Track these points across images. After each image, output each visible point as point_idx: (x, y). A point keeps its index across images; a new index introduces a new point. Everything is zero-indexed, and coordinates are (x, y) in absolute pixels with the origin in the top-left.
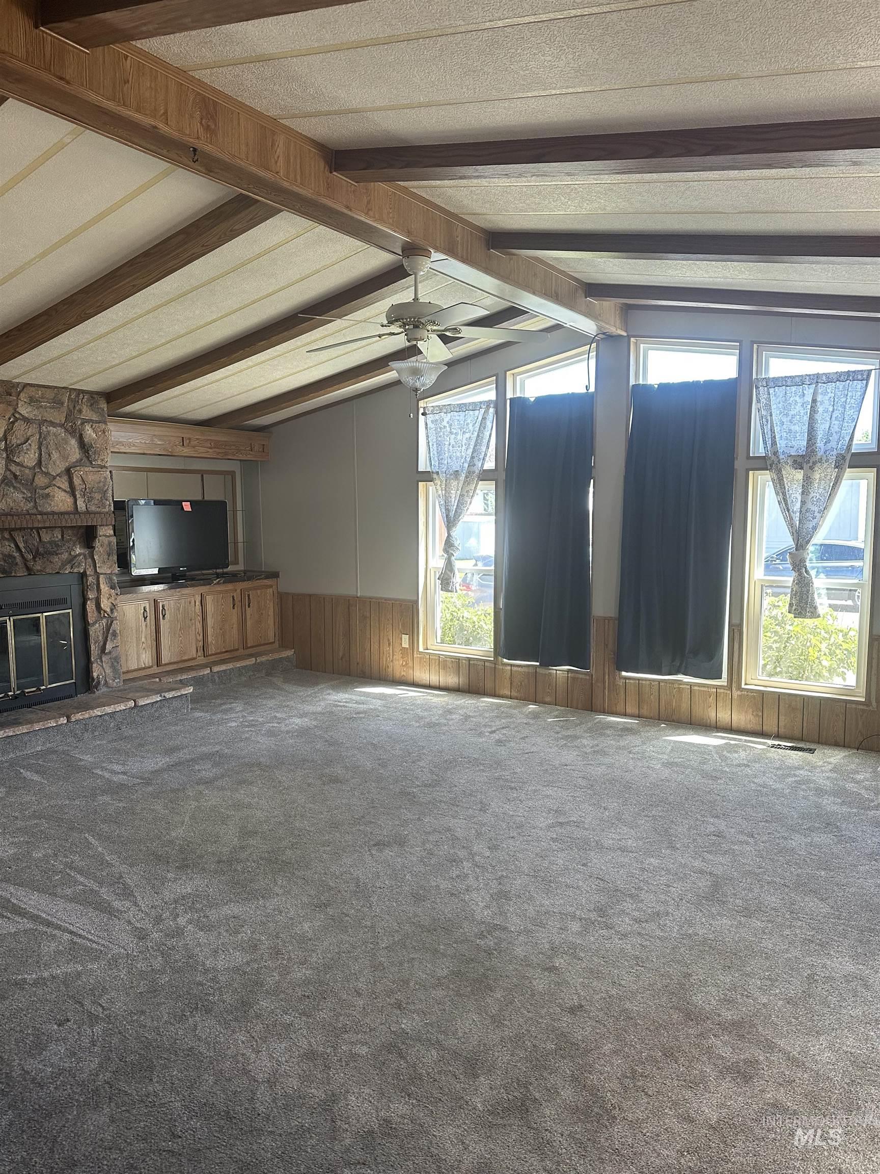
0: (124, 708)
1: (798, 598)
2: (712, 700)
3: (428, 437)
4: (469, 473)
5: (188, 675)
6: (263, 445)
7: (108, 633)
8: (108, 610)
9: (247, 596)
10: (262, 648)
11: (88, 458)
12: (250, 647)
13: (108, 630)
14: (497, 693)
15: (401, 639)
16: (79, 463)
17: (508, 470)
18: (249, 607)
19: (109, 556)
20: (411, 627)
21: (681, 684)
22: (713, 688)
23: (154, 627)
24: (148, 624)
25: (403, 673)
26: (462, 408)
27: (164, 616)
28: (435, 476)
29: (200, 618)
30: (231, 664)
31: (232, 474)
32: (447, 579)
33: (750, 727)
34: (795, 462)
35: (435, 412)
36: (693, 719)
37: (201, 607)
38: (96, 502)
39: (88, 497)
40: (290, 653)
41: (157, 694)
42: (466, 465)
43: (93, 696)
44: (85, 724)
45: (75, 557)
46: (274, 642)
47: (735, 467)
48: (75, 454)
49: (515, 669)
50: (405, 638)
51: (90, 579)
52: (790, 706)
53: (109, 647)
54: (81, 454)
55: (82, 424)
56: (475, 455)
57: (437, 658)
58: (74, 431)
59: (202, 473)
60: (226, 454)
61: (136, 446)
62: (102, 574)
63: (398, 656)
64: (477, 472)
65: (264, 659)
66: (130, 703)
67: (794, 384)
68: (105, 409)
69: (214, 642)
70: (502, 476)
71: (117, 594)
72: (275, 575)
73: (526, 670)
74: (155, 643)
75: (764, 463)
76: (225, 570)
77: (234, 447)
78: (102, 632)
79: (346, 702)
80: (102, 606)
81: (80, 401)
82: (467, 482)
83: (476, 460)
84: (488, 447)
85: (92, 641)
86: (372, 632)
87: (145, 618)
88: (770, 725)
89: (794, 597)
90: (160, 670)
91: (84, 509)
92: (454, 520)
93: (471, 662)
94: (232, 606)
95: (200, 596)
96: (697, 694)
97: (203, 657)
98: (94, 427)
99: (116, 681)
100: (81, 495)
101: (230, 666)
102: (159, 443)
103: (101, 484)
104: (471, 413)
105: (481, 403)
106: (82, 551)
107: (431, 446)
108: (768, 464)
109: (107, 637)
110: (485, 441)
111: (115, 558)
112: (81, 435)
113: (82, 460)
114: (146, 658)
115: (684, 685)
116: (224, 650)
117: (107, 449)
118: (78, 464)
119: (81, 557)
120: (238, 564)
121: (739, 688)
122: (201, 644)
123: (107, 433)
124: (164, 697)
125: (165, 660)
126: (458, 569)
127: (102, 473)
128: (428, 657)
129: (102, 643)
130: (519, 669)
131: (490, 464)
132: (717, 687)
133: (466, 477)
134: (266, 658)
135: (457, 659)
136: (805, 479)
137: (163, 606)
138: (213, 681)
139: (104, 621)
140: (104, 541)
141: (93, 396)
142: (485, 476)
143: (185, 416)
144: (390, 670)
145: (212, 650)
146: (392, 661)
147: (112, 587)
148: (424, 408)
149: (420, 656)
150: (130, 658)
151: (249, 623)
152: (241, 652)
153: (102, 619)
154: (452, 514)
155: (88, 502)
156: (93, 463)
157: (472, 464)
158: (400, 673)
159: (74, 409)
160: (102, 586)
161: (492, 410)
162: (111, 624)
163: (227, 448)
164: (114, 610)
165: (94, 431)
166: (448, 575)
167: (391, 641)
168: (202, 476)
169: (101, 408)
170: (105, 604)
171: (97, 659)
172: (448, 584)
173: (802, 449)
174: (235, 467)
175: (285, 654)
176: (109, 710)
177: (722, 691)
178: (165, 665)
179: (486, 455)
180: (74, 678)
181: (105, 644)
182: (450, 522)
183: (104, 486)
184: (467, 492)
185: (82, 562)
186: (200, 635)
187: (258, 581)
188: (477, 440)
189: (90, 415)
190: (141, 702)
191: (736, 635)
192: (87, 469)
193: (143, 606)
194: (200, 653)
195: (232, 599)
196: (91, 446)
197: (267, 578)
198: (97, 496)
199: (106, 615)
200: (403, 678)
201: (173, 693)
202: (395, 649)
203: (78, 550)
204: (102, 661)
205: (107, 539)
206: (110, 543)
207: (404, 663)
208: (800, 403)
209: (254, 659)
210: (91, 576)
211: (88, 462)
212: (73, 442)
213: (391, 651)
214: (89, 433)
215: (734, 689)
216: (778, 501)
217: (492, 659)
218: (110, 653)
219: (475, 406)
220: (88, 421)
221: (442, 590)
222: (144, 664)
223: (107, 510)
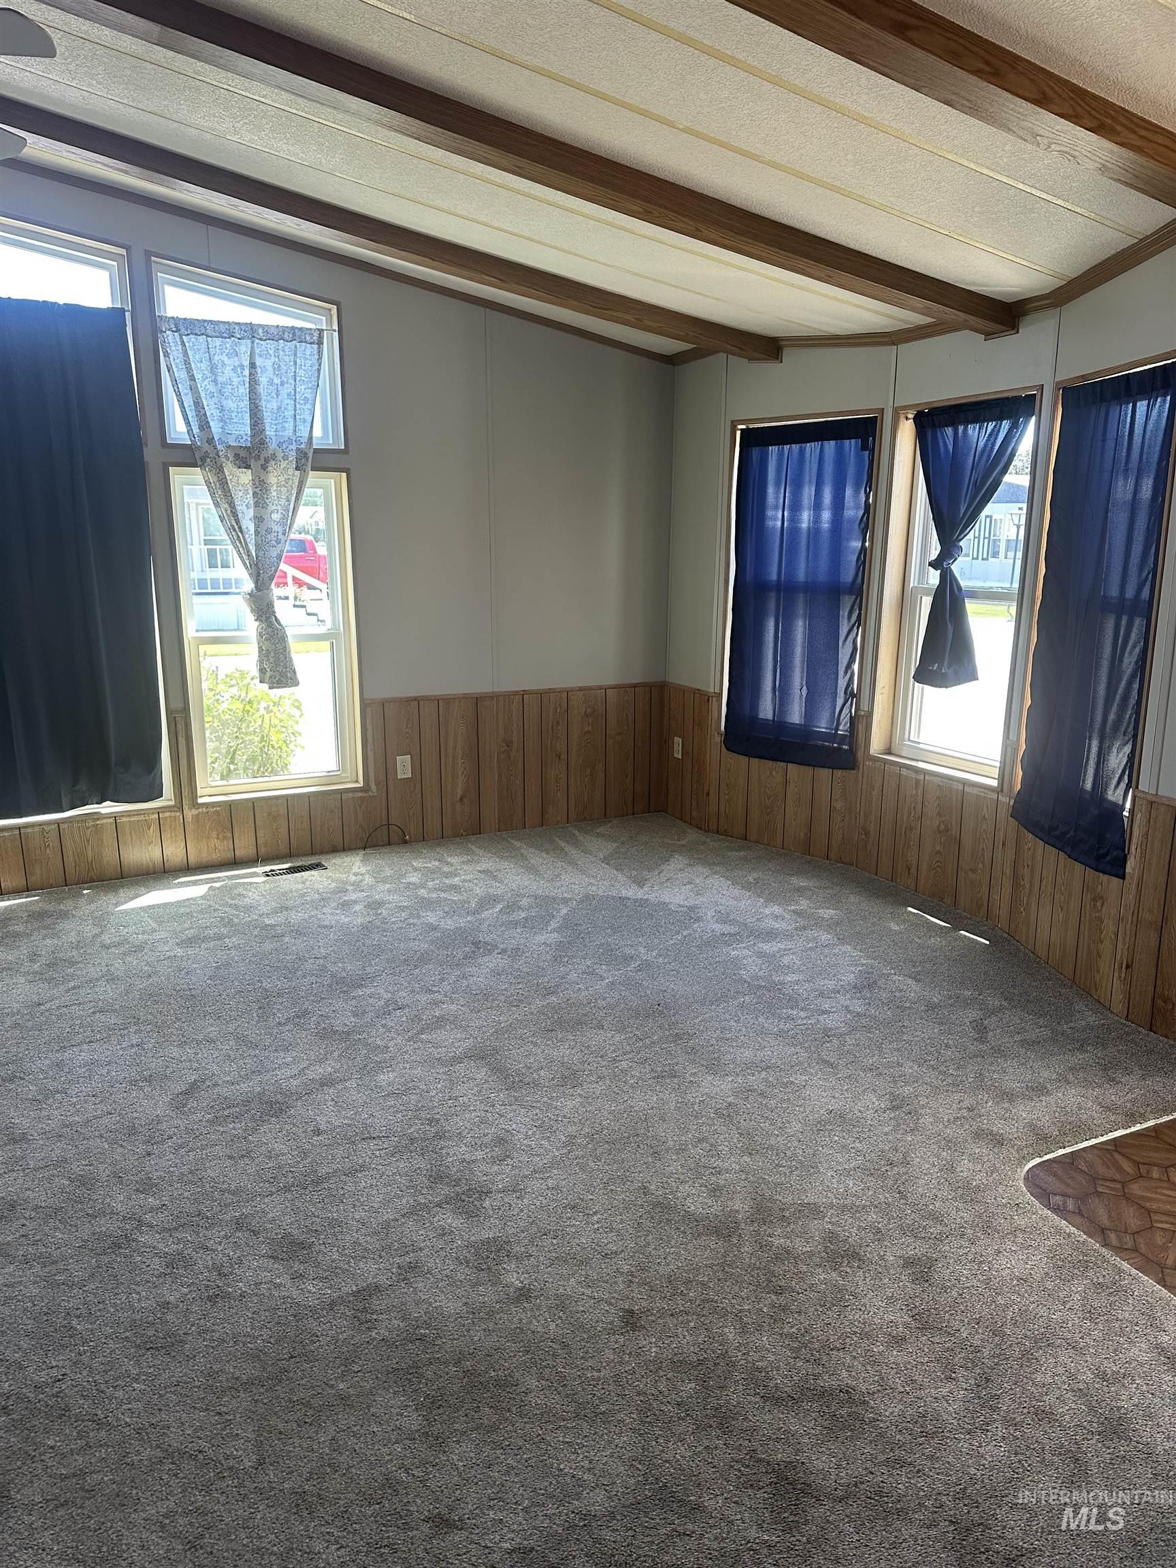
1: (272, 660)
2: (154, 828)
21: (98, 819)
22: (153, 813)
33: (216, 857)
34: (237, 456)
36: (125, 869)
47: (145, 460)
52: (270, 814)
67: (217, 334)
75: (189, 456)
88: (244, 847)
89: (265, 659)
96: (127, 829)
108: (197, 458)
115: (104, 818)
121: (195, 804)
132: (159, 811)
136: (257, 484)
173: (245, 437)
177: (167, 814)
191: (179, 726)
208: (230, 365)
215: (186, 807)
216: (220, 516)
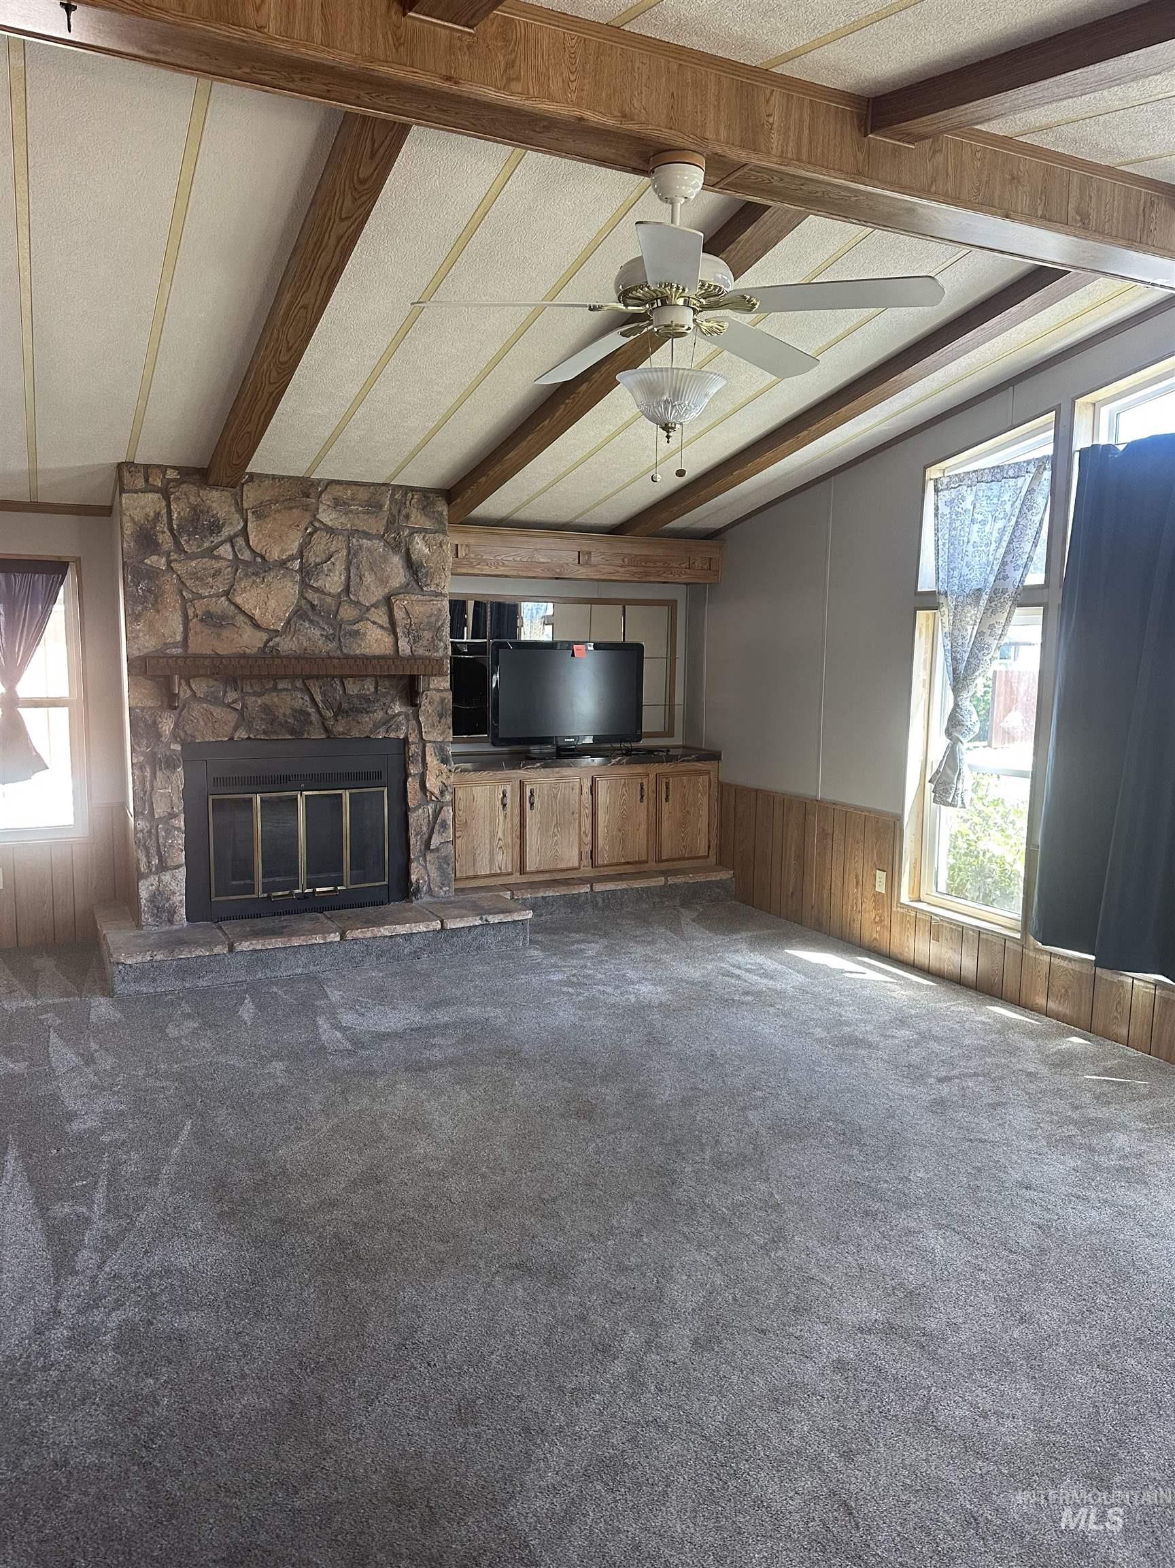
0: (425, 930)
3: (937, 530)
4: (996, 593)
5: (556, 892)
6: (711, 559)
7: (435, 822)
8: (437, 792)
9: (664, 785)
10: (686, 864)
11: (417, 582)
12: (666, 860)
13: (435, 818)
14: (1023, 1001)
15: (875, 876)
16: (405, 589)
17: (1066, 586)
18: (667, 800)
19: (440, 718)
20: (890, 861)
23: (518, 819)
24: (509, 814)
25: (874, 935)
26: (998, 473)
27: (532, 804)
28: (942, 599)
29: (589, 812)
30: (624, 882)
31: (672, 605)
32: (945, 783)
35: (952, 485)
37: (590, 796)
38: (425, 643)
39: (414, 636)
40: (725, 875)
41: (478, 915)
42: (992, 579)
43: (407, 906)
44: (367, 944)
45: (394, 716)
46: (707, 857)
48: (397, 574)
49: (1056, 961)
50: (881, 876)
51: (413, 747)
53: (435, 842)
54: (408, 577)
55: (411, 534)
56: (1008, 559)
57: (928, 918)
58: (399, 545)
59: (624, 603)
60: (647, 574)
61: (507, 566)
62: (430, 742)
63: (868, 905)
64: (1011, 589)
65: (680, 880)
66: (434, 923)
68: (445, 513)
69: (607, 848)
70: (1057, 597)
71: (450, 771)
72: (715, 756)
73: (1077, 967)
74: (518, 841)
76: (634, 745)
77: (661, 564)
78: (426, 821)
79: (747, 970)
80: (427, 785)
81: (408, 502)
82: (991, 610)
83: (1009, 569)
84: (1035, 544)
85: (412, 831)
86: (834, 859)
87: (504, 805)
90: (524, 879)
91: (408, 652)
92: (965, 679)
93: (981, 936)
94: (639, 798)
95: (590, 780)
97: (590, 868)
98: (427, 538)
99: (444, 889)
100: (404, 633)
101: (623, 885)
102: (542, 560)
103: (433, 619)
104: (1011, 482)
105: (1028, 462)
106: (403, 709)
107: (940, 547)
109: (433, 828)
110: (1031, 533)
111: (450, 720)
112: (408, 550)
113: (408, 585)
114: (504, 861)
116: (623, 861)
117: (444, 569)
118: (403, 591)
119: (401, 718)
120: (673, 736)
122: (588, 848)
123: (444, 547)
124: (486, 920)
125: (530, 867)
126: (969, 766)
127: (435, 602)
128: (913, 914)
129: (426, 836)
130: (1065, 964)
131: (1036, 577)
133: (990, 600)
134: (684, 880)
135: (958, 926)
137: (532, 792)
138: (595, 905)
139: (430, 807)
140: (435, 698)
141: (427, 496)
142: (1027, 597)
143: (580, 520)
144: (857, 925)
145: (603, 859)
146: (860, 912)
147: (444, 761)
148: (936, 480)
149: (902, 910)
150: (479, 859)
151: (666, 825)
152: (652, 865)
153: (428, 803)
154: (962, 667)
155: (414, 643)
156: (425, 589)
157: (1001, 576)
158: (871, 935)
159: (399, 515)
160: (428, 759)
161: (1047, 475)
162: (440, 811)
163: (649, 565)
164: (446, 793)
165: (428, 545)
166: (948, 776)
167: (861, 877)
168: (624, 607)
169: (438, 512)
170: (433, 784)
171: (419, 857)
172: (947, 792)
174: (679, 594)
175: (716, 877)
176: (401, 929)
178: (532, 873)
179: (1030, 558)
180: (387, 879)
181: (430, 838)
182: (959, 682)
183: (437, 621)
184: (991, 627)
185: (403, 725)
186: (587, 836)
187: (686, 764)
188: (1014, 532)
189: (421, 522)
190: (451, 925)
192: (414, 598)
193: (501, 789)
194: (586, 861)
195: (639, 788)
196: (422, 566)
197: (698, 760)
198: (427, 635)
199: (433, 798)
200: (875, 943)
201: (501, 916)
202: (865, 893)
203: (397, 708)
204: (425, 860)
205: (438, 694)
206: (442, 700)
207: (878, 919)
209: (663, 878)
210: (413, 743)
211: (418, 588)
212: (397, 560)
213: (859, 895)
214: (420, 547)
217: (1018, 936)
218: (437, 850)
219: (1019, 469)
220: (419, 531)
221: (935, 801)
222: (500, 869)
223: (441, 653)
